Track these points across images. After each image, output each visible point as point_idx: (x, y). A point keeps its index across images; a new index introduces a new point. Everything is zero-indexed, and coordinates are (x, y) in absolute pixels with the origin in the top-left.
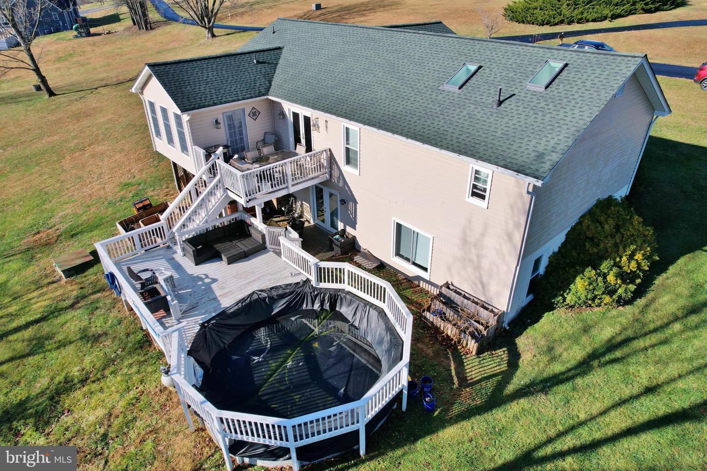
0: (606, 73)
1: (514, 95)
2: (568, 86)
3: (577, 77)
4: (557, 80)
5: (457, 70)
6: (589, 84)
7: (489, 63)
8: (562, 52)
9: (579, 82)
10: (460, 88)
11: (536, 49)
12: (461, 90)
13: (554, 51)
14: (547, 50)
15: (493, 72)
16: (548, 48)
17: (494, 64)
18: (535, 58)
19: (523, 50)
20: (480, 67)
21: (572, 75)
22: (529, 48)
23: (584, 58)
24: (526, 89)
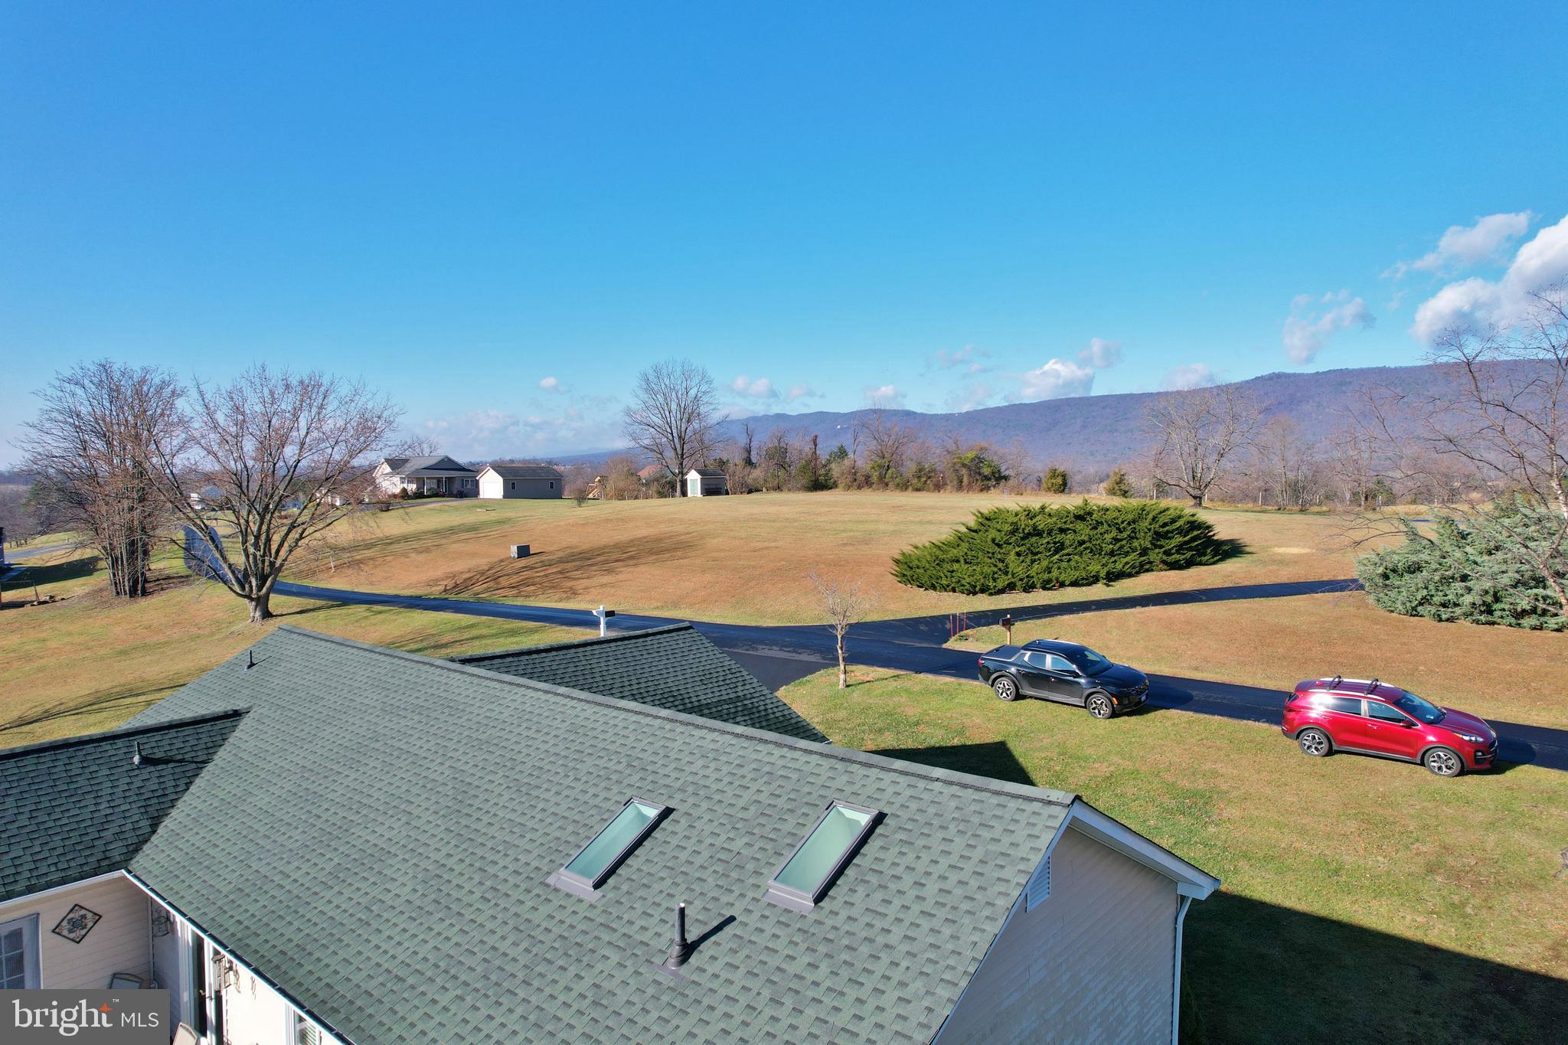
0: (977, 854)
1: (732, 919)
2: (879, 896)
3: (903, 861)
4: (850, 872)
5: (608, 820)
6: (931, 888)
7: (691, 800)
8: (874, 772)
9: (908, 879)
10: (598, 885)
11: (814, 759)
12: (599, 893)
13: (855, 768)
14: (840, 766)
15: (695, 832)
16: (842, 759)
17: (705, 805)
18: (807, 789)
19: (781, 762)
20: (667, 813)
21: (890, 856)
22: (797, 754)
23: (926, 796)
24: (766, 900)
